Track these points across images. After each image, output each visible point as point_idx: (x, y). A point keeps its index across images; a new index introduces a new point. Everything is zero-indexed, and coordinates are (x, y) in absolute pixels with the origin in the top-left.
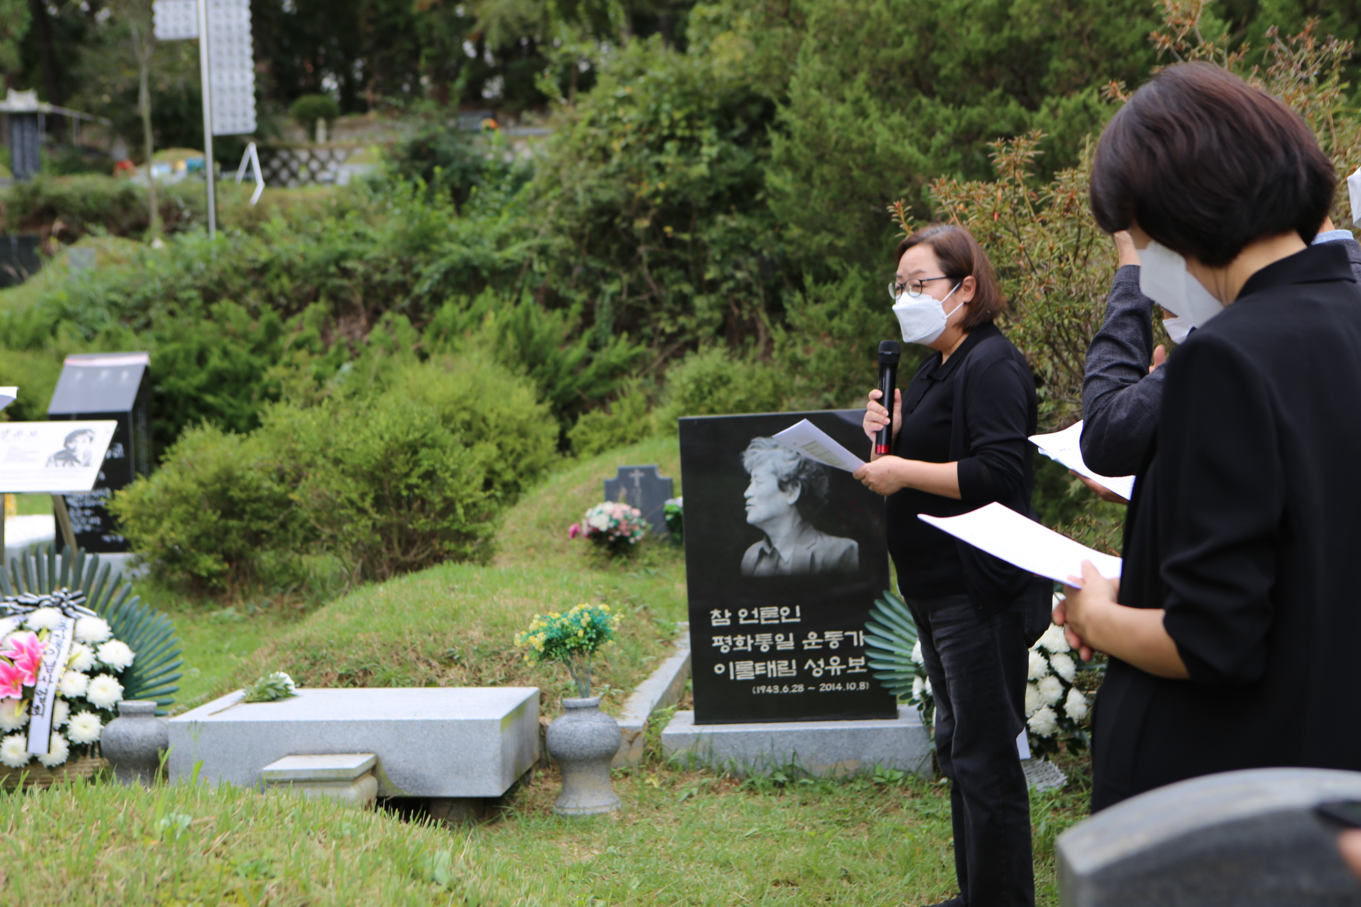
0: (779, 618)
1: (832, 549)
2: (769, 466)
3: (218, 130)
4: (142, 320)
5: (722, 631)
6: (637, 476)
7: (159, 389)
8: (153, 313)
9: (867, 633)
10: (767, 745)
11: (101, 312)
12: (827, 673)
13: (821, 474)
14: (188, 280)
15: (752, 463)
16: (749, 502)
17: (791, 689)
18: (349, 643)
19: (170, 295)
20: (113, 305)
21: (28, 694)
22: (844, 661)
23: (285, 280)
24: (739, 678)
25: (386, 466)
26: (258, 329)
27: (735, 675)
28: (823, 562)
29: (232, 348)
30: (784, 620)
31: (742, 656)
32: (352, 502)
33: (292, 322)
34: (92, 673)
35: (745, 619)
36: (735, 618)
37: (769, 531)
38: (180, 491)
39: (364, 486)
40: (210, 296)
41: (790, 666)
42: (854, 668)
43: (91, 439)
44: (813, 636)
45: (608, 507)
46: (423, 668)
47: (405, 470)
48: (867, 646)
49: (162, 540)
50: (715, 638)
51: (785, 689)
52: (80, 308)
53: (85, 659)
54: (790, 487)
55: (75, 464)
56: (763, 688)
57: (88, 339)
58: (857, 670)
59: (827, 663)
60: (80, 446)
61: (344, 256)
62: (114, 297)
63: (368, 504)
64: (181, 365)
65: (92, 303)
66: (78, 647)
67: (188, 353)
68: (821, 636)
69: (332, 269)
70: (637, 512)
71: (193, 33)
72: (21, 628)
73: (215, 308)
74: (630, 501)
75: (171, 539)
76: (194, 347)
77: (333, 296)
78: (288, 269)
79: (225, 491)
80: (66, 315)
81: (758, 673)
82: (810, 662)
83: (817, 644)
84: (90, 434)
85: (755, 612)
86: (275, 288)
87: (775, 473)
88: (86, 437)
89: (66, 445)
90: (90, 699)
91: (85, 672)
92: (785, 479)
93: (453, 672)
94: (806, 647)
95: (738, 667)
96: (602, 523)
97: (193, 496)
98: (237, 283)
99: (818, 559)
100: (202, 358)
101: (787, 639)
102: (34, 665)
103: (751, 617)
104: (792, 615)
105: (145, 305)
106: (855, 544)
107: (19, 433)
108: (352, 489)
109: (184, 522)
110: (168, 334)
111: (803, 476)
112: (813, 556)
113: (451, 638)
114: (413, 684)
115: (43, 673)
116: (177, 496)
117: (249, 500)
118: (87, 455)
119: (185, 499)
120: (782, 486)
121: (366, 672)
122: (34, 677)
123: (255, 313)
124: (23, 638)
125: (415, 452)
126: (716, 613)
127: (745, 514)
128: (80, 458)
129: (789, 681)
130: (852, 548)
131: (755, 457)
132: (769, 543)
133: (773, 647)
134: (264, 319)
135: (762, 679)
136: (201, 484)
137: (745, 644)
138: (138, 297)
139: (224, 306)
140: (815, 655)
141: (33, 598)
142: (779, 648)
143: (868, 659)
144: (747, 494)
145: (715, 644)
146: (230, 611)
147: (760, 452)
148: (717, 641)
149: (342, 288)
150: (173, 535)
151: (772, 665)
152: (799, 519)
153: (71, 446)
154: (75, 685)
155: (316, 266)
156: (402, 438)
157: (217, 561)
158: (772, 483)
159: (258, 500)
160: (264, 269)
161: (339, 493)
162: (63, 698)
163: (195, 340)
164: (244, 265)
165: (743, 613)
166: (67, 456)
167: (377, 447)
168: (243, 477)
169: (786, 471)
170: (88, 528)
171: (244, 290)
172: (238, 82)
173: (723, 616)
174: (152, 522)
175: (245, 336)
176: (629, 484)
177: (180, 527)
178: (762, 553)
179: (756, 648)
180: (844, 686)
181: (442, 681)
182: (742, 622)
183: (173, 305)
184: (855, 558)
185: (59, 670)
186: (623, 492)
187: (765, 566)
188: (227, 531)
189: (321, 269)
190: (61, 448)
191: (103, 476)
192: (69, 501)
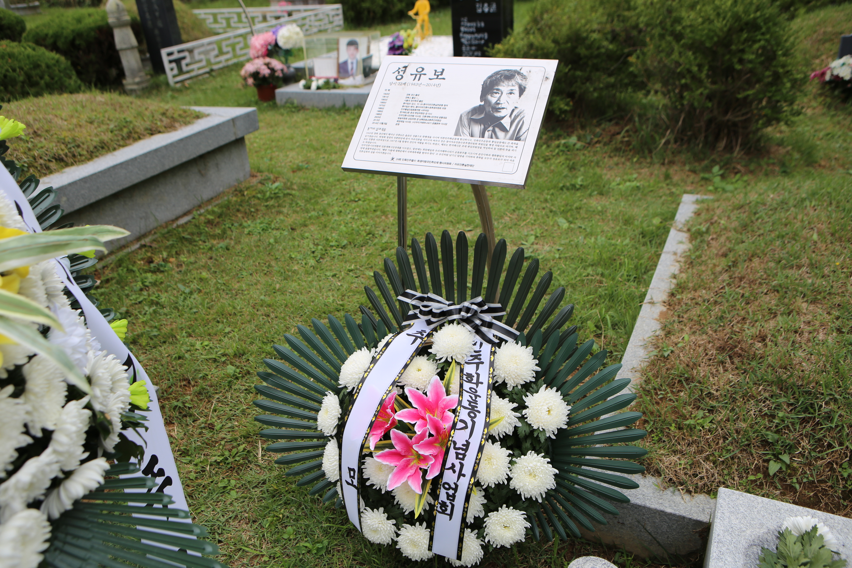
25: (726, 42)
32: (690, 73)
39: (702, 59)
53: (507, 420)
55: (500, 132)
63: (703, 74)
89: (483, 97)
90: (514, 485)
96: (846, 74)
108: (691, 61)
117: (592, 56)
118: (515, 116)
128: (506, 122)
146: (573, 139)
153: (492, 99)
154: (494, 467)
156: (743, 17)
157: (566, 103)
159: (598, 56)
161: (679, 63)
162: (480, 488)
167: (720, 25)
168: (587, 38)
190: (477, 102)
191: (483, 24)
192: (463, 41)
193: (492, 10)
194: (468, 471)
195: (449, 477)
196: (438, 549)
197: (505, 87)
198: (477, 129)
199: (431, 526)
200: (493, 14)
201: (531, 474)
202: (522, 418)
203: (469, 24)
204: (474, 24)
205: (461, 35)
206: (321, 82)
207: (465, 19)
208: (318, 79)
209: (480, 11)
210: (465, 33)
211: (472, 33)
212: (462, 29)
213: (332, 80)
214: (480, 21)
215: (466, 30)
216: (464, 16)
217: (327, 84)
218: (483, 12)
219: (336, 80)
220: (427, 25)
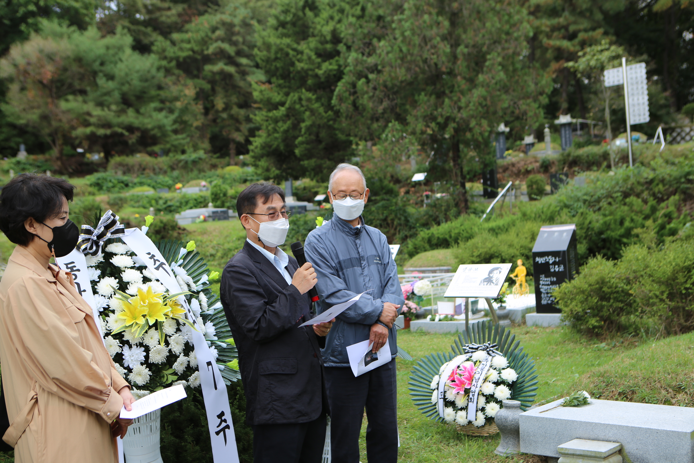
3: (632, 123)
4: (597, 207)
7: (603, 236)
8: (601, 204)
11: (580, 204)
14: (617, 188)
18: (626, 376)
19: (609, 196)
20: (585, 201)
21: (467, 392)
23: (661, 186)
25: (674, 278)
26: (647, 209)
29: (634, 217)
32: (657, 297)
33: (663, 205)
34: (497, 384)
38: (580, 288)
39: (663, 288)
40: (626, 195)
43: (500, 272)
46: (664, 392)
47: (683, 280)
49: (571, 311)
52: (572, 203)
53: (494, 376)
55: (492, 284)
57: (574, 216)
60: (495, 275)
61: (688, 174)
62: (585, 197)
63: (665, 296)
64: (612, 226)
65: (578, 200)
66: (492, 370)
67: (615, 221)
69: (683, 180)
71: (621, 82)
72: (468, 360)
73: (627, 200)
75: (575, 310)
76: (618, 217)
77: (684, 192)
78: (662, 181)
79: (601, 288)
80: (566, 206)
84: (500, 269)
86: (656, 190)
88: (498, 271)
89: (489, 275)
90: (496, 396)
91: (494, 383)
93: (680, 396)
97: (586, 290)
98: (639, 188)
100: (622, 223)
102: (470, 378)
105: (599, 200)
107: (470, 269)
108: (656, 289)
109: (582, 302)
110: (607, 212)
113: (681, 377)
114: (658, 402)
115: (474, 382)
116: (578, 290)
117: (612, 293)
118: (497, 280)
119: (583, 292)
121: (633, 392)
122: (470, 384)
123: (645, 202)
124: (468, 365)
125: (690, 271)
128: (494, 281)
134: (649, 204)
136: (590, 285)
138: (596, 197)
139: (632, 199)
141: (476, 346)
146: (603, 344)
149: (688, 188)
150: (576, 308)
153: (491, 275)
154: (489, 389)
155: (675, 179)
156: (681, 265)
157: (597, 321)
159: (617, 292)
160: (652, 181)
161: (650, 291)
162: (483, 394)
163: (618, 216)
164: (642, 180)
166: (489, 280)
167: (669, 270)
168: (610, 282)
170: (549, 302)
171: (642, 192)
172: (641, 101)
174: (569, 301)
175: (641, 212)
177: (579, 305)
181: (673, 401)
183: (610, 200)
185: (481, 381)
188: (603, 307)
189: (677, 180)
190: (487, 276)
191: (555, 279)
192: (542, 290)
193: (560, 270)
194: (479, 386)
195: (473, 389)
196: (469, 418)
197: (495, 272)
198: (486, 283)
199: (467, 410)
200: (561, 272)
201: (502, 392)
202: (500, 377)
203: (545, 279)
204: (548, 279)
205: (540, 286)
206: (442, 317)
207: (543, 275)
208: (440, 315)
209: (552, 270)
210: (543, 285)
211: (548, 285)
212: (541, 282)
213: (449, 316)
214: (553, 277)
215: (544, 283)
216: (542, 274)
217: (446, 318)
218: (555, 271)
219: (453, 316)
220: (524, 284)
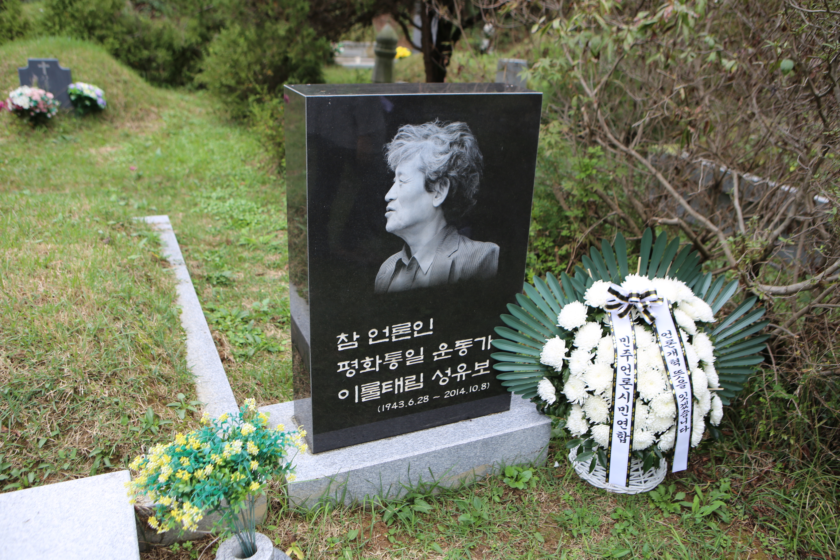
0: (412, 334)
1: (473, 255)
2: (416, 161)
5: (349, 355)
6: (44, 66)
9: (496, 336)
10: (404, 471)
12: (453, 380)
13: (473, 171)
15: (397, 158)
16: (389, 206)
17: (416, 401)
22: (471, 367)
24: (364, 400)
27: (360, 398)
28: (463, 270)
30: (416, 335)
31: (370, 377)
35: (374, 339)
36: (363, 340)
37: (409, 240)
41: (417, 381)
42: (479, 371)
44: (444, 347)
45: (26, 90)
48: (494, 350)
50: (340, 364)
51: (411, 402)
54: (437, 187)
56: (388, 406)
58: (482, 372)
59: (454, 371)
68: (451, 345)
70: (50, 96)
74: (41, 85)
81: (384, 391)
82: (438, 372)
83: (446, 354)
85: (387, 331)
87: (422, 170)
92: (433, 178)
94: (436, 359)
95: (363, 389)
96: (25, 103)
99: (458, 267)
101: (417, 353)
103: (381, 335)
104: (426, 328)
106: (497, 247)
111: (453, 173)
112: (453, 263)
120: (429, 186)
126: (343, 336)
127: (385, 220)
129: (415, 394)
130: (493, 252)
131: (402, 149)
132: (409, 254)
133: (402, 364)
135: (388, 397)
137: (373, 364)
140: (442, 365)
142: (408, 363)
143: (494, 362)
144: (387, 197)
145: (341, 369)
147: (407, 144)
148: (343, 366)
151: (399, 382)
152: (443, 223)
158: (419, 181)
165: (373, 333)
169: (435, 167)
173: (350, 339)
176: (39, 72)
178: (400, 265)
179: (384, 367)
180: (467, 389)
182: (371, 342)
184: (495, 263)
186: (35, 79)
187: (401, 279)
